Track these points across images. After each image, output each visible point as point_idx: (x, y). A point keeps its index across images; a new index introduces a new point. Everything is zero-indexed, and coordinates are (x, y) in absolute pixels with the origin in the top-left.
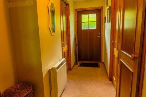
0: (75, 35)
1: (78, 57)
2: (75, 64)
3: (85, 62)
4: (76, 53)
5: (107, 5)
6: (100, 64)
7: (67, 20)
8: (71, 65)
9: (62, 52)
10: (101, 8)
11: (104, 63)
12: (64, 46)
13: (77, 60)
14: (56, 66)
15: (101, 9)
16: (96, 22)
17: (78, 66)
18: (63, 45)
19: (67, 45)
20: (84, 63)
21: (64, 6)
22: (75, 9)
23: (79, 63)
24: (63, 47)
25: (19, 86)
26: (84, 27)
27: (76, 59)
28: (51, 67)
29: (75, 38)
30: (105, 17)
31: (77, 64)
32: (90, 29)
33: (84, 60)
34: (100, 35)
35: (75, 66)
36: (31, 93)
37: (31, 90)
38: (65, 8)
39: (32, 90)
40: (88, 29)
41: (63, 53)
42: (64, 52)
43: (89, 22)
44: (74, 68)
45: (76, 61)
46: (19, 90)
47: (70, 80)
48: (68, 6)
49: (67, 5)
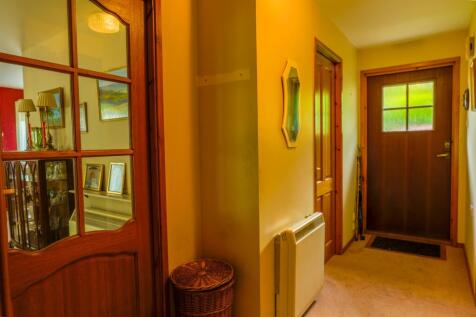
0: (359, 149)
1: (368, 218)
2: (355, 239)
3: (391, 235)
4: (360, 205)
5: (472, 54)
6: (449, 250)
7: (336, 104)
8: (341, 236)
9: (315, 197)
10: (454, 62)
11: (462, 246)
12: (321, 179)
13: (364, 226)
14: (295, 229)
15: (452, 66)
16: (432, 109)
17: (367, 246)
18: (319, 176)
19: (331, 176)
20: (387, 240)
21: (328, 67)
22: (362, 72)
23: (369, 237)
24: (319, 182)
25: (203, 264)
26: (391, 123)
27: (360, 221)
28: (282, 231)
29: (359, 159)
30: (467, 91)
31: (363, 238)
32: (412, 128)
33: (389, 229)
34: (450, 151)
35: (355, 242)
36: (231, 284)
37: (230, 277)
38: (330, 72)
39: (233, 278)
40: (404, 129)
41: (319, 199)
42: (321, 197)
43: (407, 108)
44: (351, 248)
45: (360, 230)
46: (204, 273)
47: (335, 282)
48: (337, 67)
49: (336, 64)
